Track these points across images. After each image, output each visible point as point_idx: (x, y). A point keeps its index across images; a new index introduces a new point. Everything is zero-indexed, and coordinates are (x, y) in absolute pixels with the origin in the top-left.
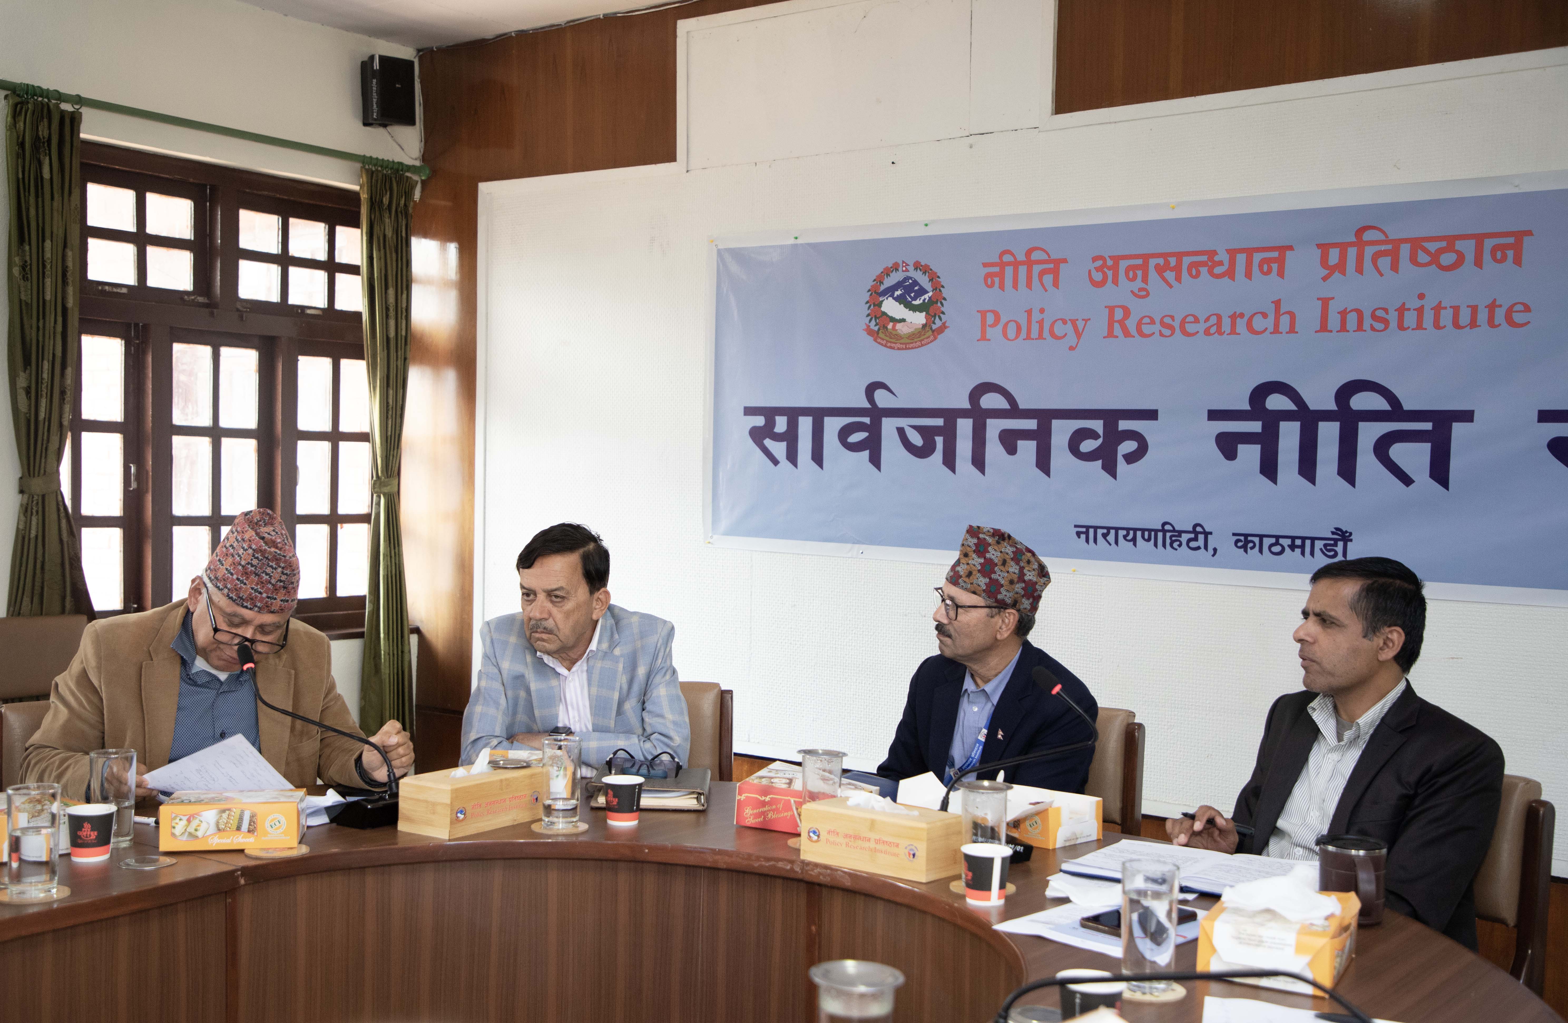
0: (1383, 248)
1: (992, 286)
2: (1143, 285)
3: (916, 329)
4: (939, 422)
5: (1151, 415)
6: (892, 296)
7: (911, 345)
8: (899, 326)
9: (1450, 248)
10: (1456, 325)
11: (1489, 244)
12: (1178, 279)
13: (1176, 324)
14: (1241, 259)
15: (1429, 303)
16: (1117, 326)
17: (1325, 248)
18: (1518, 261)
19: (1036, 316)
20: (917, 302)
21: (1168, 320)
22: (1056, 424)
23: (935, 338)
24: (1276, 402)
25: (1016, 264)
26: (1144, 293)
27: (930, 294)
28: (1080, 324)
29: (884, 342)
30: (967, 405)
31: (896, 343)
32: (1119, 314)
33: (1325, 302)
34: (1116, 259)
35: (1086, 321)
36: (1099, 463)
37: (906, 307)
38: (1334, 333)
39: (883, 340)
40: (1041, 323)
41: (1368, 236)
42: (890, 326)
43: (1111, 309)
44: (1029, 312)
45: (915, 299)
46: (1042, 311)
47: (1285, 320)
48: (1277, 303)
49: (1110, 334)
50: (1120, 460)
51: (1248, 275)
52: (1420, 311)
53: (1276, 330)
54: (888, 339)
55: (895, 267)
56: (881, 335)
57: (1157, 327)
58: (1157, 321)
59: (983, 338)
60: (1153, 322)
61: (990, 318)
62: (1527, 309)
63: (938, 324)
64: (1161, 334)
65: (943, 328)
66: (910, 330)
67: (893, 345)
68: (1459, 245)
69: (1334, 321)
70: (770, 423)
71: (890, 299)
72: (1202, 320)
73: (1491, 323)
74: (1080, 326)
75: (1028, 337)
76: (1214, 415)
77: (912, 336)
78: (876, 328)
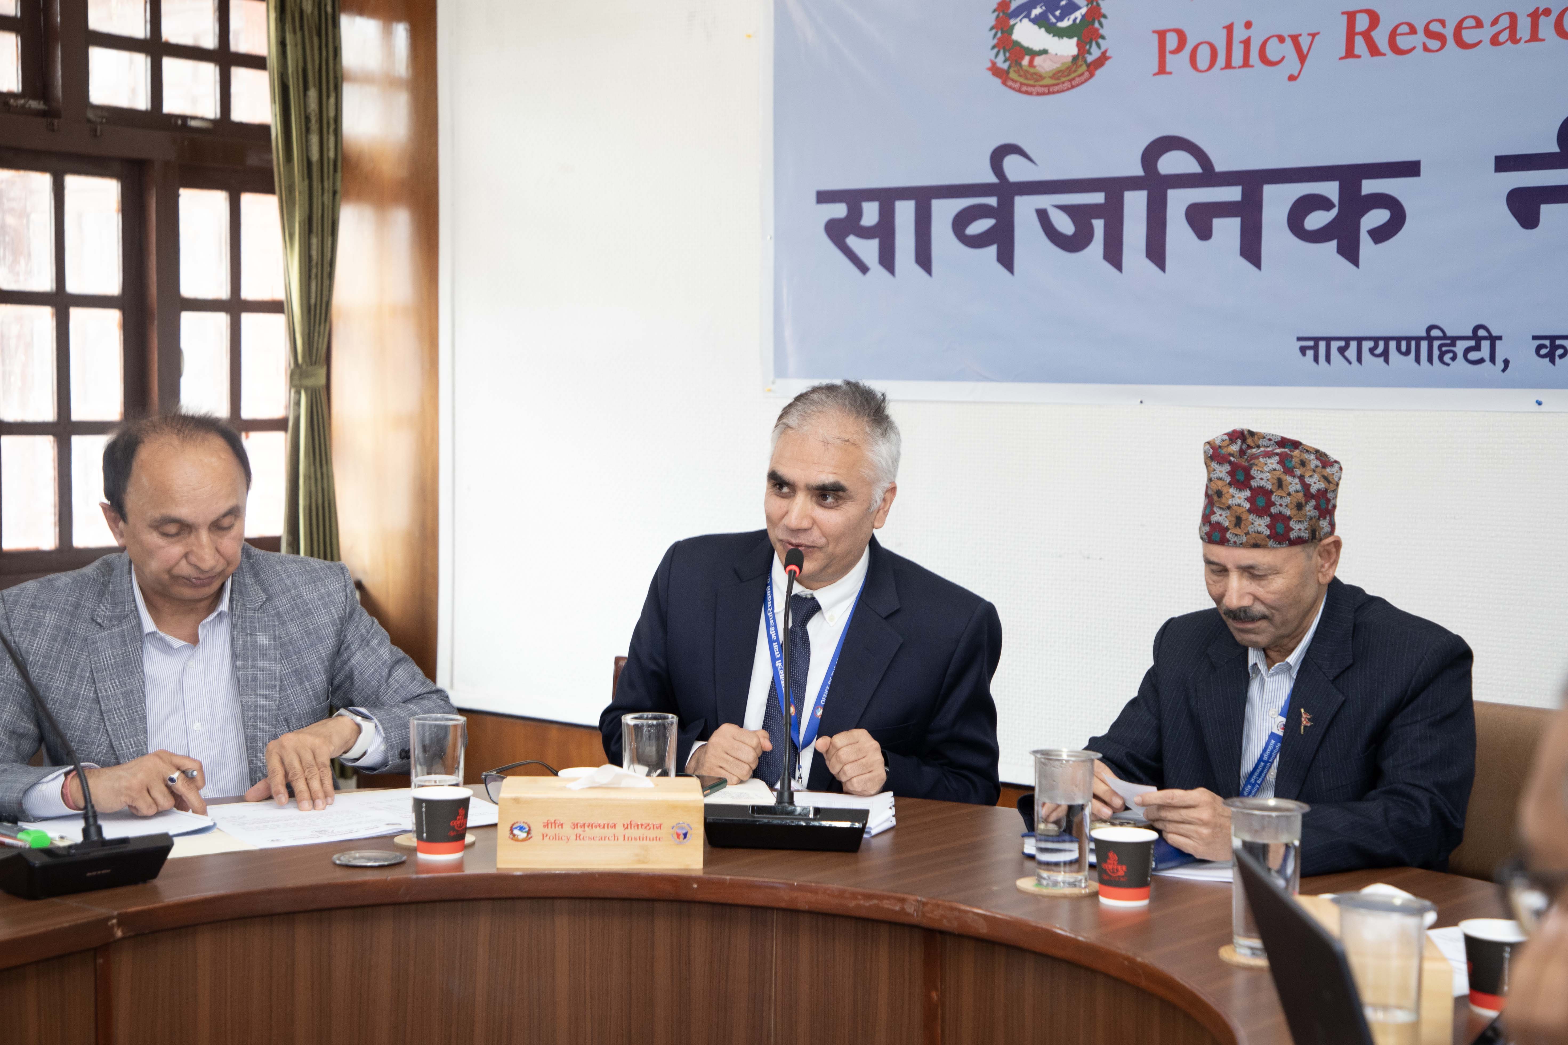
3: (1063, 64)
4: (1098, 198)
5: (1411, 169)
6: (1028, 16)
7: (1056, 88)
8: (1038, 61)
13: (1449, 32)
16: (1359, 41)
19: (1240, 34)
20: (1065, 24)
21: (1435, 27)
22: (1269, 191)
23: (1092, 75)
27: (1084, 10)
28: (1304, 42)
29: (1017, 86)
30: (1138, 171)
31: (1034, 86)
32: (1362, 23)
35: (1313, 35)
36: (1334, 244)
37: (1048, 31)
39: (1015, 82)
40: (1247, 43)
42: (1025, 61)
43: (1351, 17)
44: (1230, 29)
45: (1061, 19)
46: (1248, 25)
49: (1350, 52)
50: (1365, 240)
54: (1022, 80)
56: (1013, 75)
57: (1420, 37)
58: (1420, 29)
59: (1162, 70)
60: (1413, 30)
61: (1172, 41)
63: (1095, 53)
64: (1426, 49)
65: (1103, 59)
66: (1055, 66)
67: (1030, 89)
70: (855, 213)
71: (1026, 21)
72: (1487, 22)
74: (1305, 45)
75: (1228, 65)
76: (1504, 164)
77: (1057, 75)
78: (1005, 66)
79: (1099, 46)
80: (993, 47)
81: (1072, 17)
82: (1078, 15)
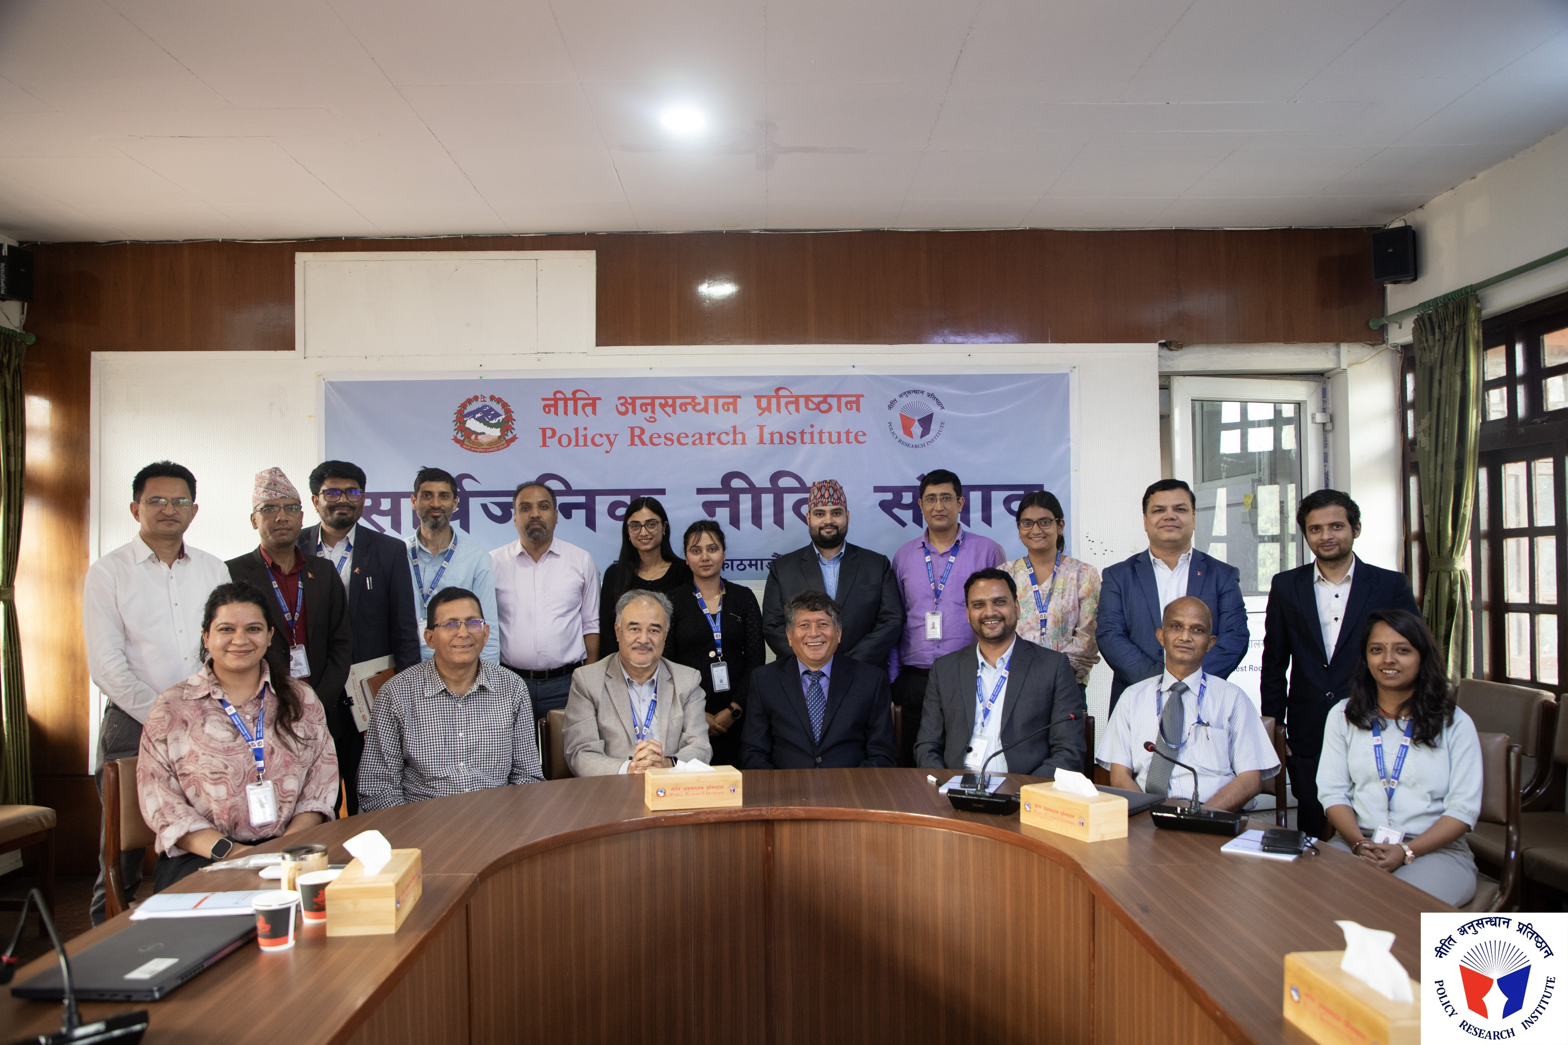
0: (790, 399)
1: (549, 412)
2: (653, 415)
5: (662, 492)
6: (474, 417)
8: (479, 437)
9: (825, 401)
10: (831, 442)
11: (844, 400)
12: (674, 412)
13: (675, 438)
14: (711, 401)
15: (816, 430)
16: (636, 439)
17: (759, 398)
18: (858, 410)
19: (581, 432)
20: (494, 422)
21: (669, 436)
22: (598, 498)
23: (508, 445)
24: (737, 483)
25: (566, 400)
26: (653, 420)
27: (503, 417)
28: (612, 438)
32: (637, 432)
33: (761, 428)
34: (634, 399)
35: (616, 435)
37: (485, 424)
38: (767, 445)
40: (585, 436)
41: (782, 393)
42: (473, 437)
43: (632, 429)
44: (577, 430)
45: (492, 419)
46: (585, 429)
47: (739, 437)
48: (734, 428)
49: (633, 443)
51: (716, 411)
52: (812, 434)
53: (735, 443)
55: (476, 398)
56: (466, 443)
57: (663, 440)
58: (663, 436)
59: (544, 444)
60: (659, 437)
61: (549, 433)
62: (864, 434)
63: (510, 436)
64: (665, 444)
65: (514, 438)
66: (489, 440)
67: (475, 449)
68: (829, 400)
69: (767, 438)
70: (376, 503)
71: (472, 419)
72: (690, 436)
73: (848, 441)
74: (612, 439)
75: (577, 445)
76: (700, 491)
77: (490, 444)
78: (462, 438)
79: (512, 433)
80: (455, 430)
81: (498, 419)
82: (501, 418)
